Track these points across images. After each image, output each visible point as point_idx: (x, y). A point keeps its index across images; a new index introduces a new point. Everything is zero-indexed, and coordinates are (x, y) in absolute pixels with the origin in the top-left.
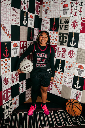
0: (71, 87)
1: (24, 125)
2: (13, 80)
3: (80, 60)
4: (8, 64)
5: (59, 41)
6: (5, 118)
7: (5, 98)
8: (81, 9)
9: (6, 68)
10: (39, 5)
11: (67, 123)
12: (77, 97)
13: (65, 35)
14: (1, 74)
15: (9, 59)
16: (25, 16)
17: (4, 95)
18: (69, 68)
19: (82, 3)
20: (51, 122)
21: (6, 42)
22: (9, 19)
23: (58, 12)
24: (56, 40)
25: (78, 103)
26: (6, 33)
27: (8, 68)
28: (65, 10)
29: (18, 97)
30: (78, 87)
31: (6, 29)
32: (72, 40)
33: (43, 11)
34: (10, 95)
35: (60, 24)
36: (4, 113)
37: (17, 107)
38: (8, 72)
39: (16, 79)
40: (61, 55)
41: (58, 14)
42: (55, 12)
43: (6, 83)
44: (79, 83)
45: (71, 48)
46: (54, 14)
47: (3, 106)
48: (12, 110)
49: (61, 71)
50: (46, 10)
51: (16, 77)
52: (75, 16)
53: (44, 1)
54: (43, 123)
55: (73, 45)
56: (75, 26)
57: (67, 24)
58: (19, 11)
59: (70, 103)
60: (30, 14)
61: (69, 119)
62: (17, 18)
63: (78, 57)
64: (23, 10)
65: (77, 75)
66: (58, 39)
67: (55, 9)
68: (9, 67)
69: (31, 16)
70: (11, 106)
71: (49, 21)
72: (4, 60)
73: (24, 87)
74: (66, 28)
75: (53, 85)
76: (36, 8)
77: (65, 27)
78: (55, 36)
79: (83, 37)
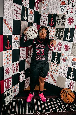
1: (23, 111)
2: (14, 70)
4: (9, 55)
5: (56, 35)
6: (6, 104)
7: (7, 86)
9: (8, 59)
10: (38, 2)
11: (61, 109)
12: (70, 86)
14: (4, 64)
15: (11, 51)
16: (25, 12)
17: (6, 84)
18: (64, 60)
20: (47, 109)
21: (8, 36)
22: (11, 14)
24: (53, 34)
25: (71, 92)
26: (8, 27)
27: (9, 59)
28: (62, 7)
30: (72, 77)
31: (8, 23)
32: (68, 35)
34: (11, 84)
35: (57, 20)
36: (6, 99)
37: (16, 94)
38: (9, 62)
39: (17, 70)
40: (57, 48)
41: (56, 10)
43: (8, 73)
44: (73, 74)
46: (52, 10)
47: (5, 94)
48: (12, 97)
49: (57, 62)
51: (16, 67)
54: (40, 109)
55: (68, 40)
56: (71, 23)
57: (64, 20)
58: (20, 7)
59: (64, 92)
60: (30, 10)
61: (63, 105)
62: (18, 13)
64: (24, 6)
65: (71, 66)
67: (53, 6)
68: (11, 58)
69: (31, 12)
70: (11, 93)
71: (47, 17)
72: (6, 51)
73: (23, 76)
75: (49, 75)
76: (36, 4)
78: (52, 31)
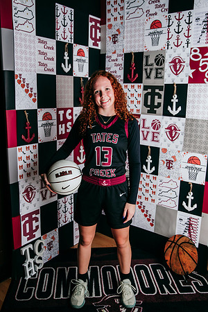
0: (177, 208)
2: (44, 193)
3: (193, 144)
8: (189, 30)
9: (29, 165)
10: (98, 25)
11: (165, 288)
13: (157, 91)
14: (19, 178)
15: (34, 147)
16: (66, 53)
17: (25, 226)
18: (169, 164)
19: (189, 16)
21: (28, 111)
23: (141, 38)
28: (154, 33)
29: (55, 233)
31: (25, 84)
33: (108, 39)
34: (37, 227)
35: (146, 67)
38: (32, 174)
40: (150, 136)
41: (141, 43)
42: (133, 39)
43: (29, 199)
44: (193, 198)
45: (171, 119)
47: (23, 250)
49: (152, 171)
50: (115, 36)
52: (177, 46)
53: (108, 16)
54: (111, 287)
57: (161, 65)
58: (52, 43)
59: (174, 244)
61: (171, 280)
62: (49, 59)
63: (188, 138)
64: (62, 40)
66: (141, 99)
67: (133, 33)
68: (35, 164)
74: (159, 76)
76: (91, 32)
77: (157, 73)
79: (197, 93)
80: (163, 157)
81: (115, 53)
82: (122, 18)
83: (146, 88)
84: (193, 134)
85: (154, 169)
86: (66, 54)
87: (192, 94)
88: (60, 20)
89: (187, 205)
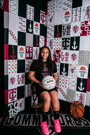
0: (76, 90)
2: (19, 81)
3: (82, 61)
4: (14, 65)
6: (10, 117)
8: (80, 15)
9: (13, 68)
11: (70, 124)
13: (67, 40)
14: (8, 73)
15: (16, 61)
17: (10, 94)
19: (80, 9)
21: (13, 46)
22: (16, 26)
23: (61, 19)
25: (81, 105)
30: (82, 88)
31: (13, 34)
33: (48, 20)
35: (63, 31)
40: (65, 59)
45: (73, 51)
46: (58, 22)
50: (51, 19)
52: (76, 21)
53: (48, 11)
56: (76, 31)
57: (69, 29)
58: (25, 20)
59: (74, 105)
61: (73, 121)
62: (23, 26)
63: (80, 59)
65: (80, 77)
67: (58, 17)
69: (36, 25)
72: (11, 61)
73: (30, 91)
74: (68, 34)
76: (41, 17)
79: (84, 40)
80: (70, 68)
81: (51, 26)
82: (54, 12)
83: (63, 39)
84: (82, 57)
85: (66, 73)
86: (30, 25)
87: (82, 40)
88: (28, 11)
89: (80, 88)
